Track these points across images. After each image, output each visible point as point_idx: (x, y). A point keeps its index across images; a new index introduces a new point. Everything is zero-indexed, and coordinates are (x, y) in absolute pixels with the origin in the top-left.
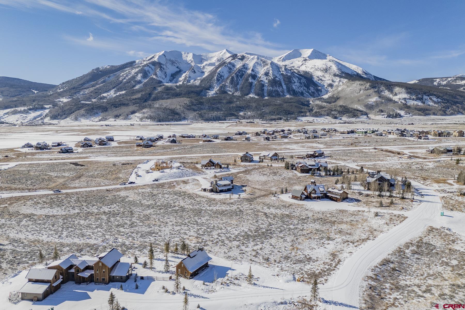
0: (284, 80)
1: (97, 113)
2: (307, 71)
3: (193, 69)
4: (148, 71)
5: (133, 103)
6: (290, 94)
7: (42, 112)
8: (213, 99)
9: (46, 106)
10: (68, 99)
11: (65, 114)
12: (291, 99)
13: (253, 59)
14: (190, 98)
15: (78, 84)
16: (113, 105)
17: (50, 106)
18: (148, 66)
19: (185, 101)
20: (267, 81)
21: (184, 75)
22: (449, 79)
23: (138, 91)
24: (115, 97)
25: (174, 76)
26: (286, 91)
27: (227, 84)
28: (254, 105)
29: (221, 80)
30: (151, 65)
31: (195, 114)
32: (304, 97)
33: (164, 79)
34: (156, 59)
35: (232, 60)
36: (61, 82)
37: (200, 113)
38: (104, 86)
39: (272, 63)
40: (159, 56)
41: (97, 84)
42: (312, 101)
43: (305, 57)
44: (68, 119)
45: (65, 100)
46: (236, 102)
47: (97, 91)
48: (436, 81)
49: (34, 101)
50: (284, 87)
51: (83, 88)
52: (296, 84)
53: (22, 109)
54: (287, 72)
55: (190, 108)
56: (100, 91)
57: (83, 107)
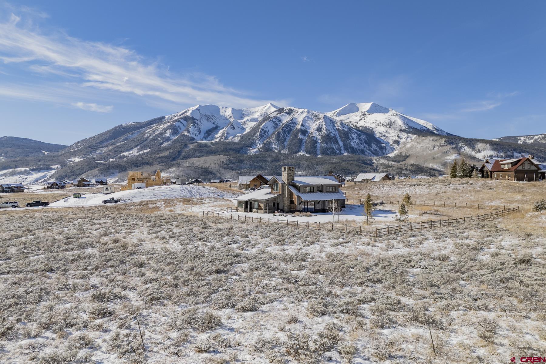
0: (340, 136)
1: (113, 174)
2: (367, 126)
3: (232, 125)
4: (179, 127)
5: (158, 162)
6: (348, 152)
7: (47, 172)
8: (256, 156)
9: (53, 167)
10: (80, 158)
11: (73, 175)
12: (350, 157)
13: (302, 113)
14: (227, 155)
15: (95, 142)
16: (133, 163)
17: (58, 166)
18: (179, 121)
19: (223, 158)
20: (320, 137)
21: (221, 131)
22: (537, 137)
23: (166, 149)
24: (137, 156)
25: (210, 133)
26: (343, 149)
27: (272, 141)
28: (305, 163)
29: (265, 136)
30: (182, 121)
31: (234, 173)
32: (365, 155)
33: (197, 136)
34: (189, 114)
35: (278, 114)
36: (76, 141)
37: (239, 172)
38: (125, 144)
39: (325, 118)
40: (193, 111)
41: (117, 142)
42: (376, 160)
43: (363, 111)
45: (77, 160)
46: (284, 160)
47: (116, 149)
48: (520, 139)
49: (40, 161)
50: (341, 144)
51: (101, 146)
52: (354, 140)
53: (23, 169)
54: (343, 127)
55: (227, 166)
56: (120, 150)
57: (97, 167)
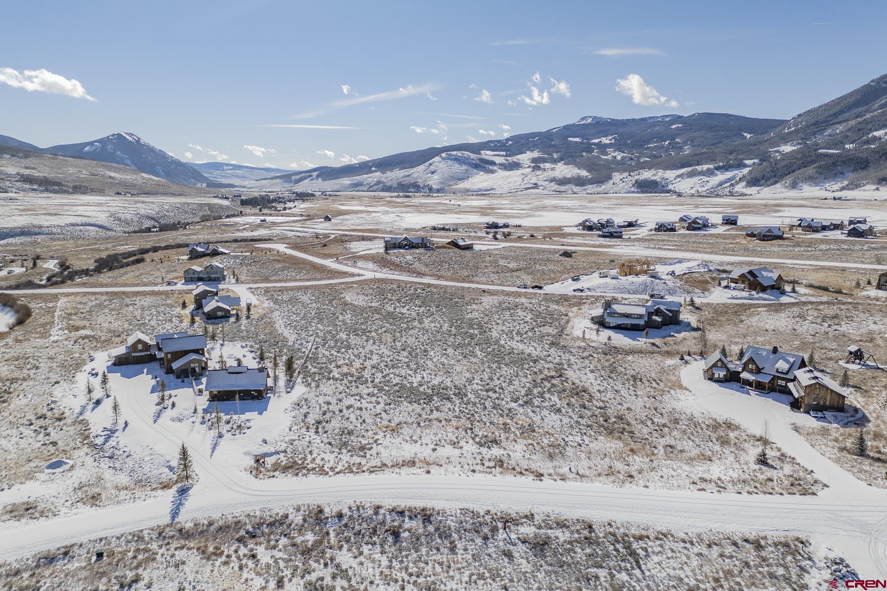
1: (842, 173)
7: (737, 172)
9: (747, 162)
10: (794, 146)
11: (775, 176)
15: (827, 114)
16: (885, 154)
17: (755, 161)
36: (796, 114)
38: (883, 114)
41: (867, 111)
44: (778, 185)
45: (787, 148)
47: (862, 126)
49: (731, 153)
51: (836, 121)
53: (705, 167)
56: (870, 126)
57: (815, 161)
